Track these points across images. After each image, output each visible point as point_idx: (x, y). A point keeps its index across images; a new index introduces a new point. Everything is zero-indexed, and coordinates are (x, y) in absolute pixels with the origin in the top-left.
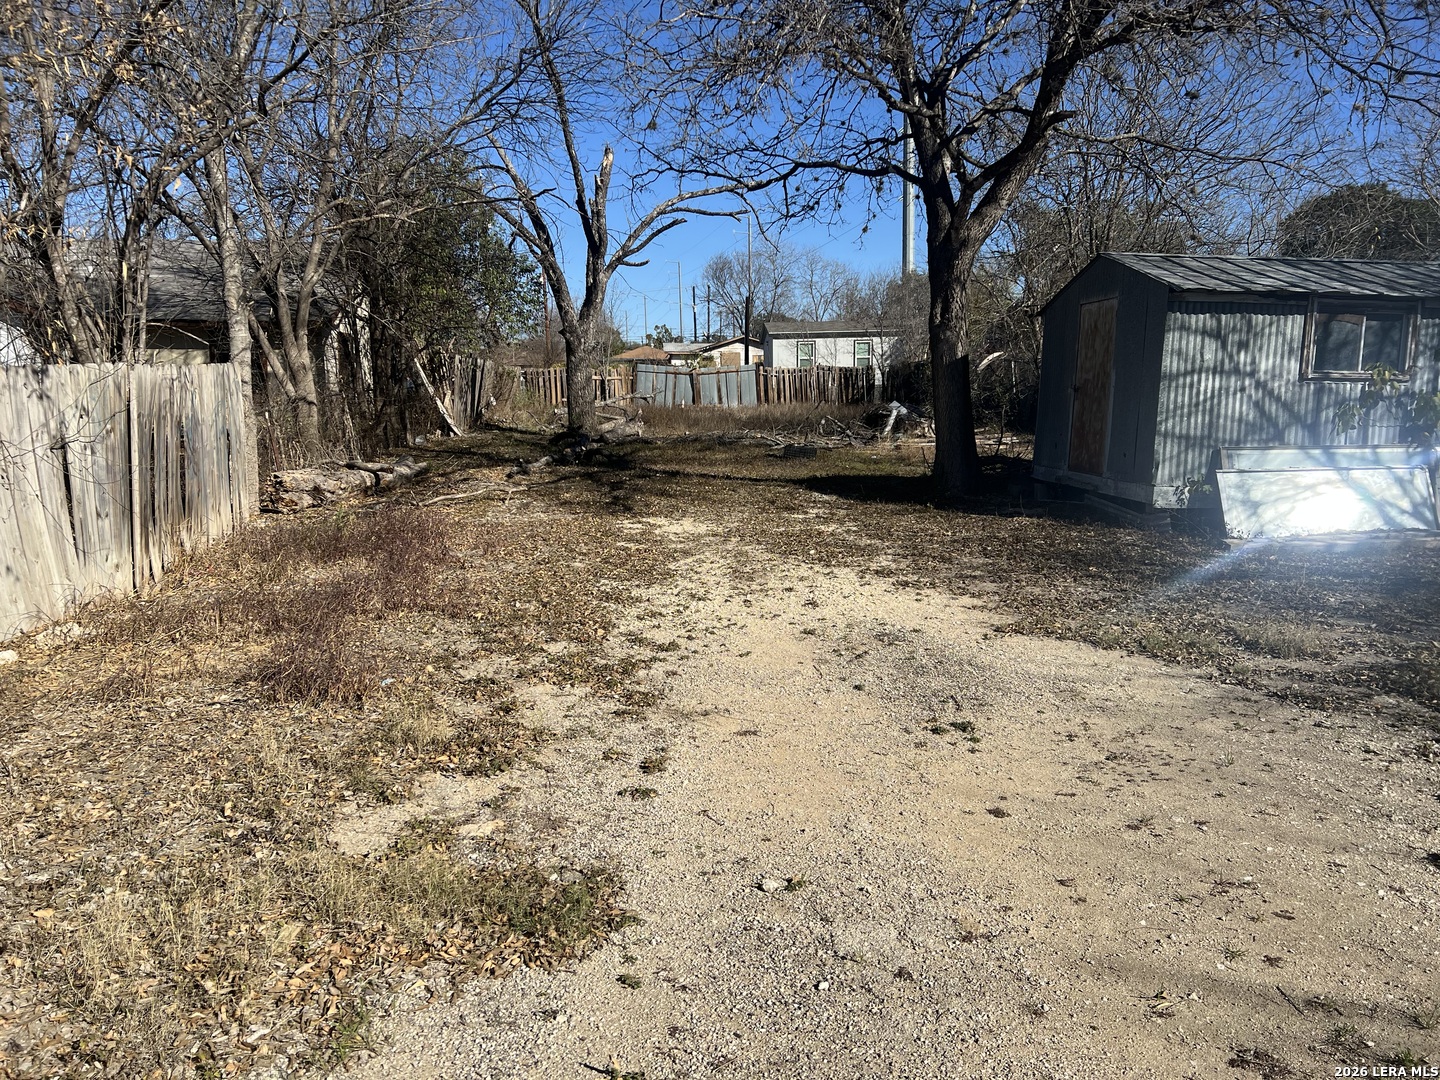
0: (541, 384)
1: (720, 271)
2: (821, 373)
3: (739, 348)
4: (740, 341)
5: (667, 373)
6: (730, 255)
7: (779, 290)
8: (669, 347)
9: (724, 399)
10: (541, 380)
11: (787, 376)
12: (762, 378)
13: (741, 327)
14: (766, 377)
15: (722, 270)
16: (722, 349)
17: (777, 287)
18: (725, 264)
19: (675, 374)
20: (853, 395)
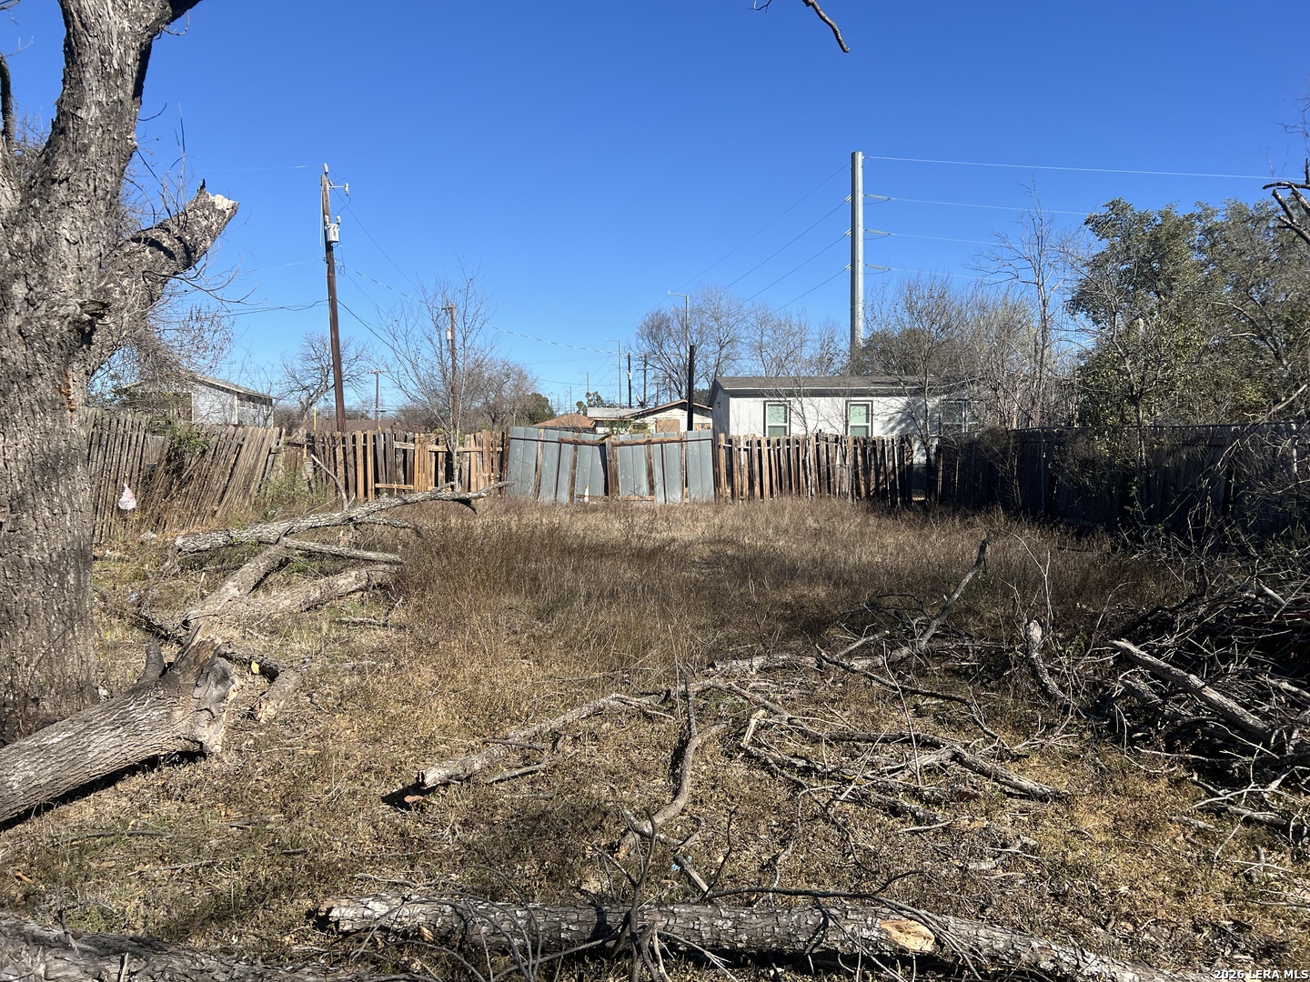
0: (340, 457)
1: (656, 330)
2: (823, 447)
3: (681, 416)
4: (681, 406)
5: (561, 442)
6: (668, 310)
7: (724, 352)
8: (595, 413)
9: (659, 487)
10: (339, 451)
11: (765, 449)
12: (723, 453)
13: (680, 392)
14: (730, 451)
15: (659, 328)
16: (657, 416)
17: (721, 348)
18: (661, 323)
19: (576, 443)
20: (878, 484)
